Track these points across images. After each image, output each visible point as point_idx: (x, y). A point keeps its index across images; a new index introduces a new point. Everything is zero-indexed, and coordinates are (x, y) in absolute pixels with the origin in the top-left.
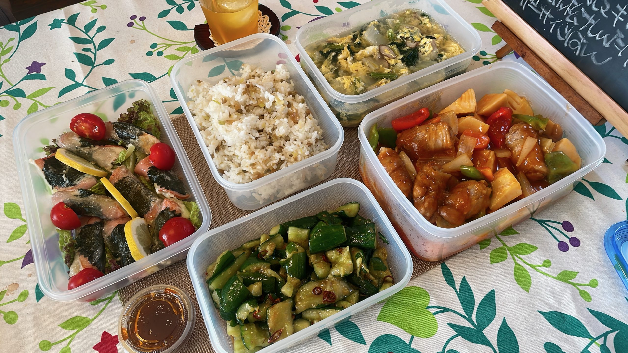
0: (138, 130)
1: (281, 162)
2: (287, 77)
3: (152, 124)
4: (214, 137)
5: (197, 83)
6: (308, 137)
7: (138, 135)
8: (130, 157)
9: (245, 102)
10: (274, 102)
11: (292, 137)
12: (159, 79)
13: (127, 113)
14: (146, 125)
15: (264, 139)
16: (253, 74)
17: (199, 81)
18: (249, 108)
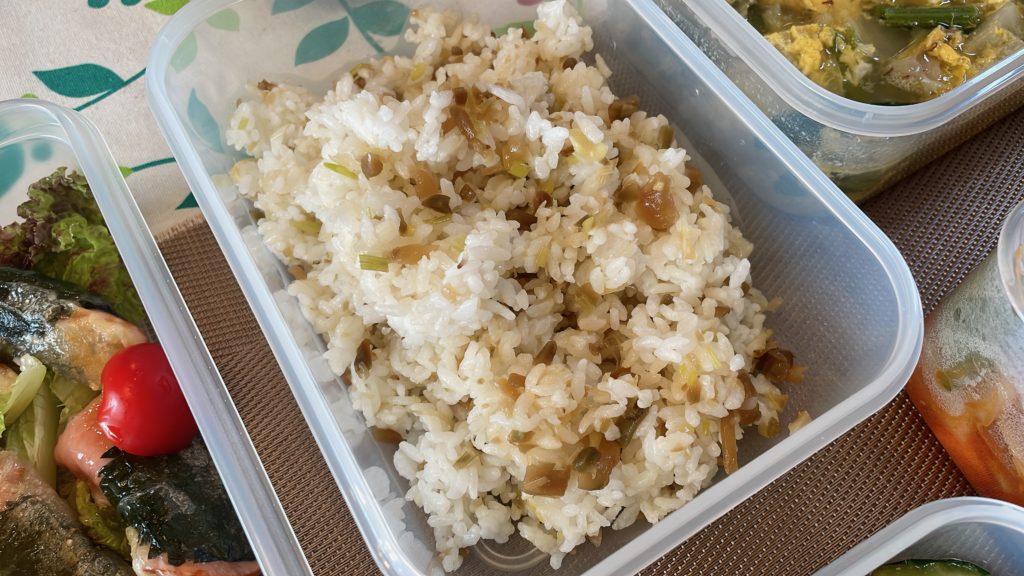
0: (52, 297)
1: (634, 415)
2: (584, 44)
3: (108, 264)
4: (346, 305)
5: (260, 93)
6: (711, 281)
7: (53, 320)
8: (30, 407)
9: (453, 160)
10: (567, 151)
11: (652, 290)
12: (133, 84)
13: (21, 221)
14: (86, 267)
15: (544, 310)
16: (453, 42)
17: (266, 86)
18: (471, 185)
